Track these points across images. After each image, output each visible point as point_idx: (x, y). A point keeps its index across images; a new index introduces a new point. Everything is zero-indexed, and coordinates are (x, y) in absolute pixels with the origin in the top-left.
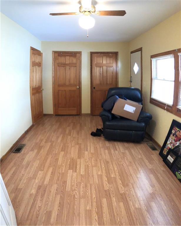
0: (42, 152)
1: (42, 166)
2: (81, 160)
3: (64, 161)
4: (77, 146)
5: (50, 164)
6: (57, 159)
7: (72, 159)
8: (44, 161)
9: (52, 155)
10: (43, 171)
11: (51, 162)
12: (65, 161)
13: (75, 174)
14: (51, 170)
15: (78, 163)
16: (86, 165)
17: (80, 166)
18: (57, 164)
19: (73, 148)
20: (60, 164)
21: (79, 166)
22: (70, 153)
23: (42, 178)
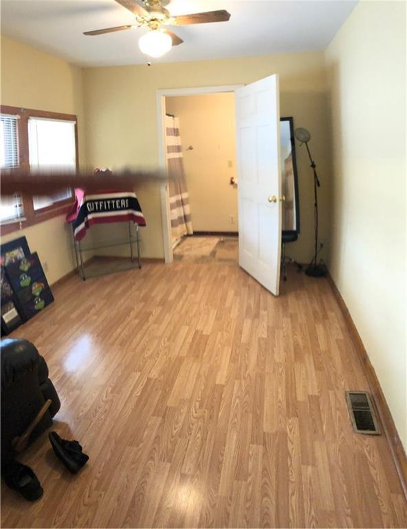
0: (280, 390)
1: (263, 346)
2: (177, 354)
3: (217, 355)
4: (171, 402)
5: (248, 350)
6: (233, 360)
7: (197, 357)
8: (263, 358)
9: (249, 375)
10: (259, 339)
11: (247, 355)
12: (214, 354)
13: (199, 327)
14: (244, 339)
15: (187, 346)
16: (173, 341)
17: (185, 340)
18: (232, 349)
19: (187, 395)
20: (226, 348)
21: (187, 341)
22: (199, 376)
23: (256, 327)
